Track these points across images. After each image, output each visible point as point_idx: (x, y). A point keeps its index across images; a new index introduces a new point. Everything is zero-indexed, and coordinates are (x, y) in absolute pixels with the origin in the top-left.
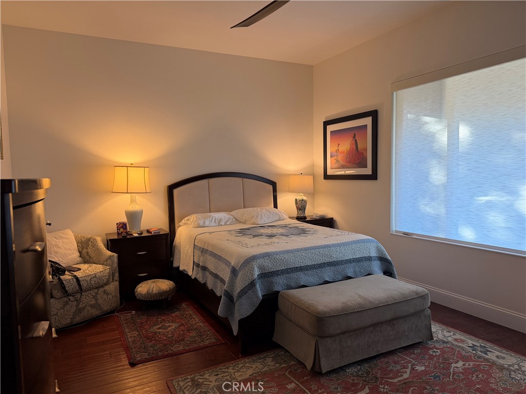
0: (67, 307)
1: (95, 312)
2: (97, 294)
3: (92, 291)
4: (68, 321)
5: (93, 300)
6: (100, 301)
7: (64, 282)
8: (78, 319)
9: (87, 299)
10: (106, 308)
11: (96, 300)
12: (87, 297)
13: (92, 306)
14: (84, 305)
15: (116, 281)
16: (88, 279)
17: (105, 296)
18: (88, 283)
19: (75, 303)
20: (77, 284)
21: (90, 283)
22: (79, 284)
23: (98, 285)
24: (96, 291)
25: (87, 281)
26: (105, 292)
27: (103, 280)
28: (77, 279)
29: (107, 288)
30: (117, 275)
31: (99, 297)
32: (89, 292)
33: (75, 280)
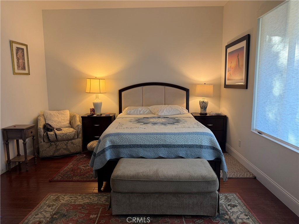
0: (51, 147)
1: (66, 152)
2: (67, 143)
3: (64, 141)
4: (51, 154)
5: (65, 146)
6: (69, 147)
7: (49, 135)
8: (56, 154)
9: (61, 145)
10: (72, 151)
11: (67, 146)
12: (62, 144)
13: (64, 149)
14: (60, 148)
15: (80, 138)
16: (62, 135)
17: (72, 145)
18: (61, 137)
19: (55, 146)
20: (55, 137)
21: (63, 137)
22: (56, 137)
23: (68, 139)
24: (67, 142)
25: (61, 136)
26: (72, 143)
27: (70, 137)
28: (56, 134)
29: (73, 141)
30: (81, 135)
31: (68, 145)
32: (63, 142)
33: (54, 135)
